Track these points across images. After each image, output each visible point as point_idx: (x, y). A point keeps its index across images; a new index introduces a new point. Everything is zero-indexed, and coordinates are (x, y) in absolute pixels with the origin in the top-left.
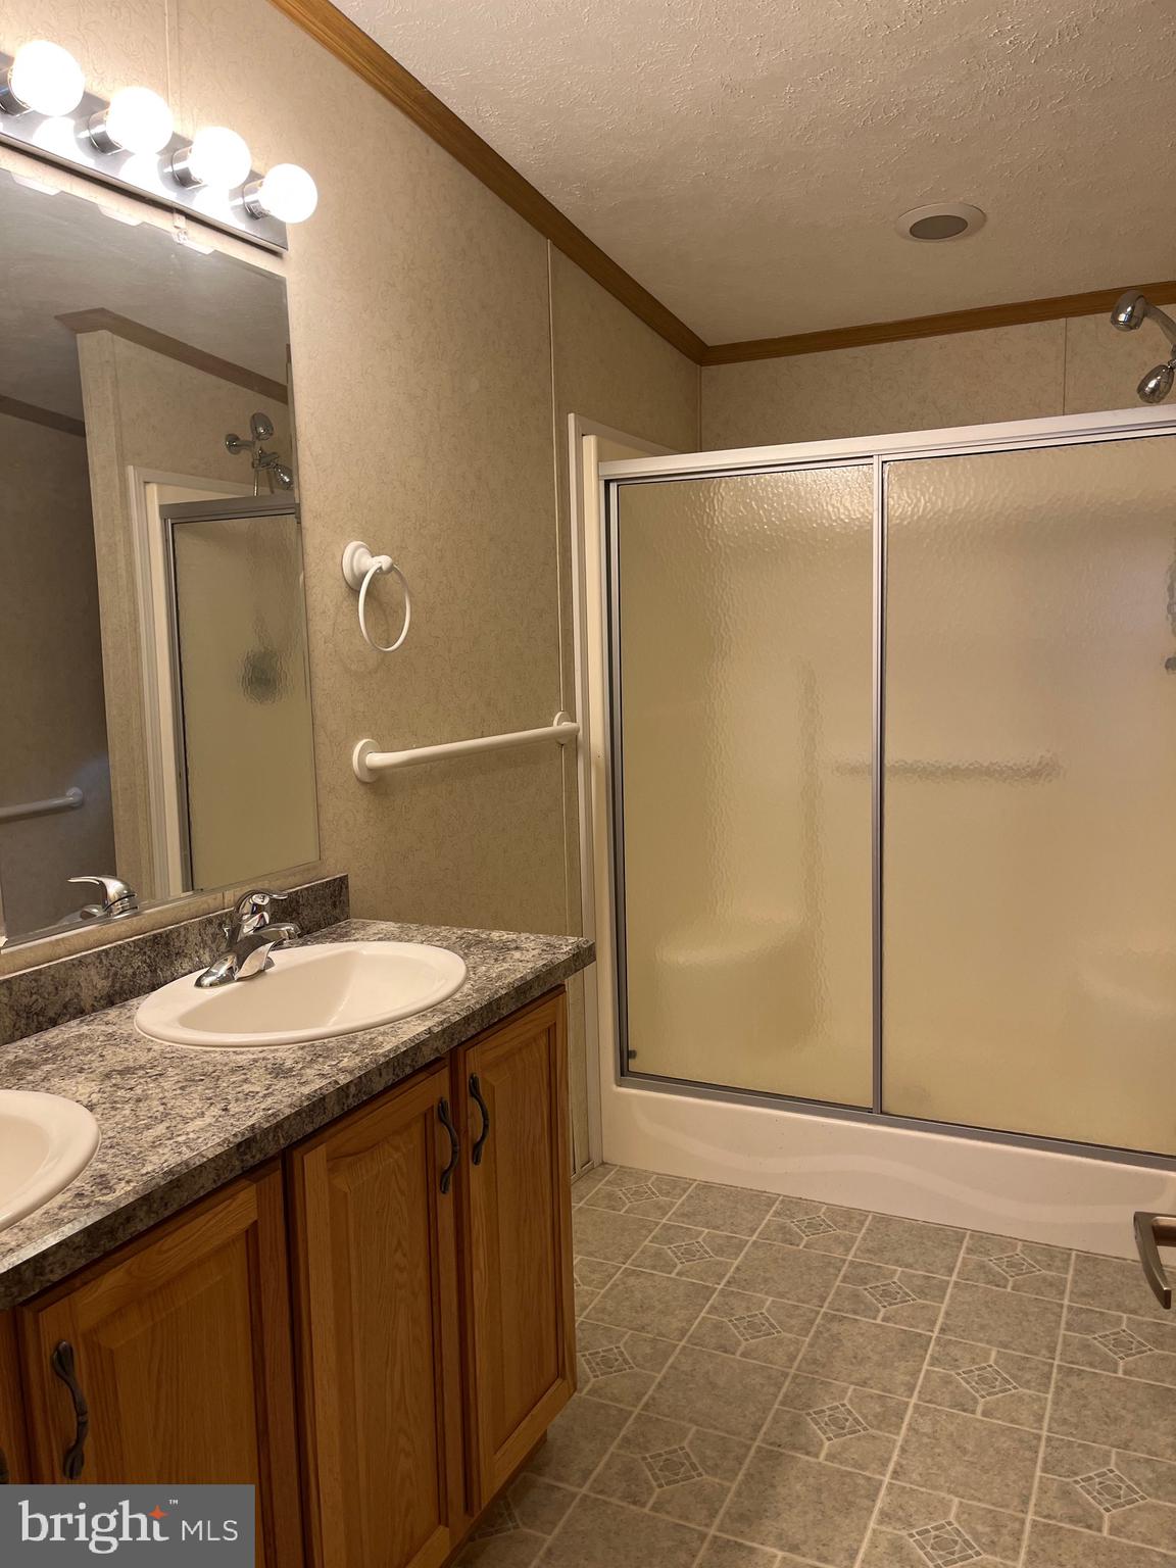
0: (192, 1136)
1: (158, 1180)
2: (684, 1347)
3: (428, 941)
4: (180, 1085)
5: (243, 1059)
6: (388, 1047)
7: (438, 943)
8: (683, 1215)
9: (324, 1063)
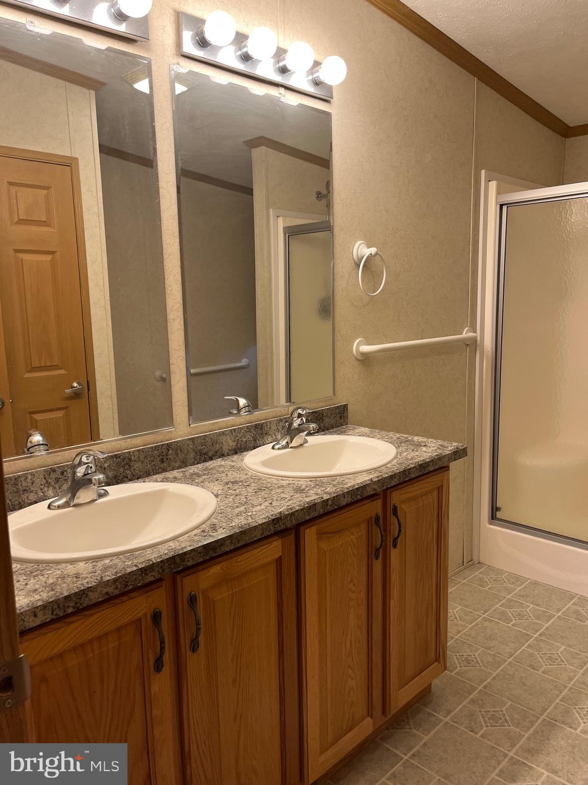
0: (254, 513)
1: (236, 530)
2: (510, 662)
3: (382, 438)
4: (255, 491)
5: (284, 483)
6: (349, 485)
7: (387, 440)
8: (520, 596)
9: (319, 488)
